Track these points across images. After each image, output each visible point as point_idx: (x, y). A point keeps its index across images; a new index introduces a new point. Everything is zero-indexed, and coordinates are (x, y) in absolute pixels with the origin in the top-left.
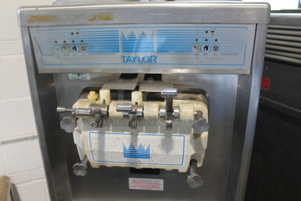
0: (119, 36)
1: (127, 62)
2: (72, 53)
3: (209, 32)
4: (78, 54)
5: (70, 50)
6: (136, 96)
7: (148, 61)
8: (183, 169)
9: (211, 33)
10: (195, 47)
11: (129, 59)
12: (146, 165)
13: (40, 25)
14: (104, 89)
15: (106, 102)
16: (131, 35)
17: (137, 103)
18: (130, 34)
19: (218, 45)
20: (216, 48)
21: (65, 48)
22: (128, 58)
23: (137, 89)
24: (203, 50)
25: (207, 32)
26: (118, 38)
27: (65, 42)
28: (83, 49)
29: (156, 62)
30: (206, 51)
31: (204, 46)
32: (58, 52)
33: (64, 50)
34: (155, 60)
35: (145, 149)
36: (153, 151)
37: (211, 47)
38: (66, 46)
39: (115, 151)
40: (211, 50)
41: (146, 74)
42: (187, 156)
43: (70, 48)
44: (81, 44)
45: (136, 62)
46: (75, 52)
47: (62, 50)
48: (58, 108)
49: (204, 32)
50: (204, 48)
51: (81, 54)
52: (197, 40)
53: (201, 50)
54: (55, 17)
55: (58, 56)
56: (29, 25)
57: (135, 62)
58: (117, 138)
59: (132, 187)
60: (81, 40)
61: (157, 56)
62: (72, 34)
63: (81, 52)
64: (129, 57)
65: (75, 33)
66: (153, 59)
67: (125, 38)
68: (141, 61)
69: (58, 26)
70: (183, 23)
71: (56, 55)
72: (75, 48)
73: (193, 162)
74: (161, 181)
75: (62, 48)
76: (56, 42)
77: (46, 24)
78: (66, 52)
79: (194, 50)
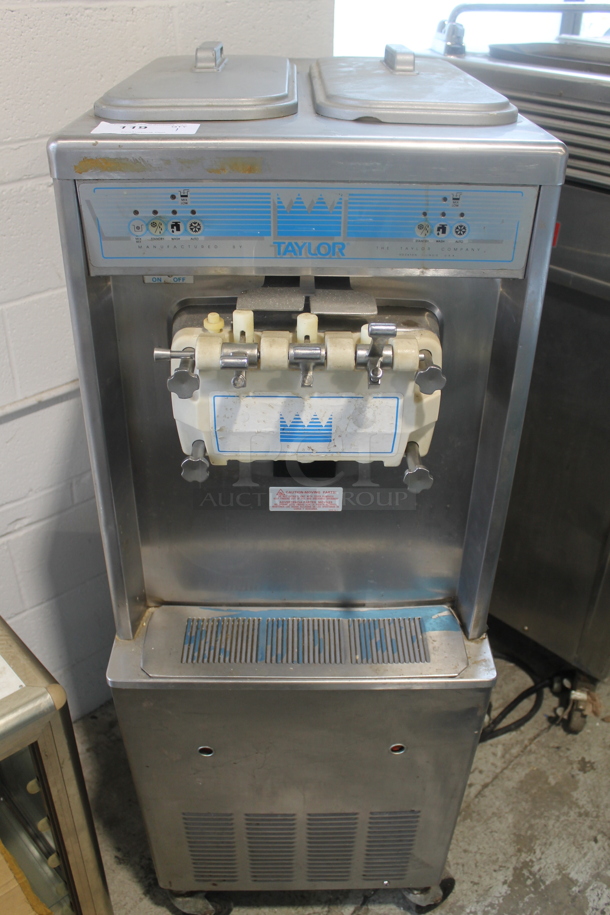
0: (271, 205)
1: (284, 254)
2: (169, 236)
3: (450, 199)
4: (182, 238)
5: (167, 229)
6: (307, 324)
7: (327, 254)
8: (392, 460)
9: (452, 201)
10: (421, 227)
11: (290, 248)
12: (323, 455)
13: (102, 177)
14: (242, 309)
15: (247, 335)
16: (296, 202)
17: (307, 337)
18: (295, 200)
19: (464, 224)
20: (461, 230)
21: (154, 225)
22: (287, 247)
23: (307, 309)
24: (436, 232)
25: (445, 199)
26: (269, 207)
27: (155, 212)
28: (195, 227)
29: (343, 255)
30: (442, 235)
31: (438, 225)
32: (139, 233)
33: (153, 229)
34: (341, 250)
35: (324, 423)
36: (338, 427)
37: (451, 227)
38: (158, 222)
39: (263, 430)
40: (451, 232)
41: (316, 278)
42: (401, 434)
43: (166, 225)
44: (192, 218)
45: (303, 255)
46: (176, 233)
47: (148, 229)
48: (156, 352)
49: (441, 199)
50: (438, 230)
51: (189, 238)
52: (425, 214)
53: (432, 232)
54: (136, 161)
55: (138, 240)
56: (77, 176)
57: (300, 254)
58: (270, 406)
59: (275, 506)
60: (190, 210)
61: (345, 243)
62: (173, 197)
63: (190, 235)
64: (290, 244)
65: (178, 196)
66: (337, 250)
67: (283, 207)
68: (312, 252)
69: (143, 180)
70: (399, 182)
71: (133, 239)
72: (176, 226)
73: (411, 446)
74: (339, 492)
75: (147, 225)
76: (136, 212)
77: (115, 176)
78: (158, 233)
79: (418, 232)
